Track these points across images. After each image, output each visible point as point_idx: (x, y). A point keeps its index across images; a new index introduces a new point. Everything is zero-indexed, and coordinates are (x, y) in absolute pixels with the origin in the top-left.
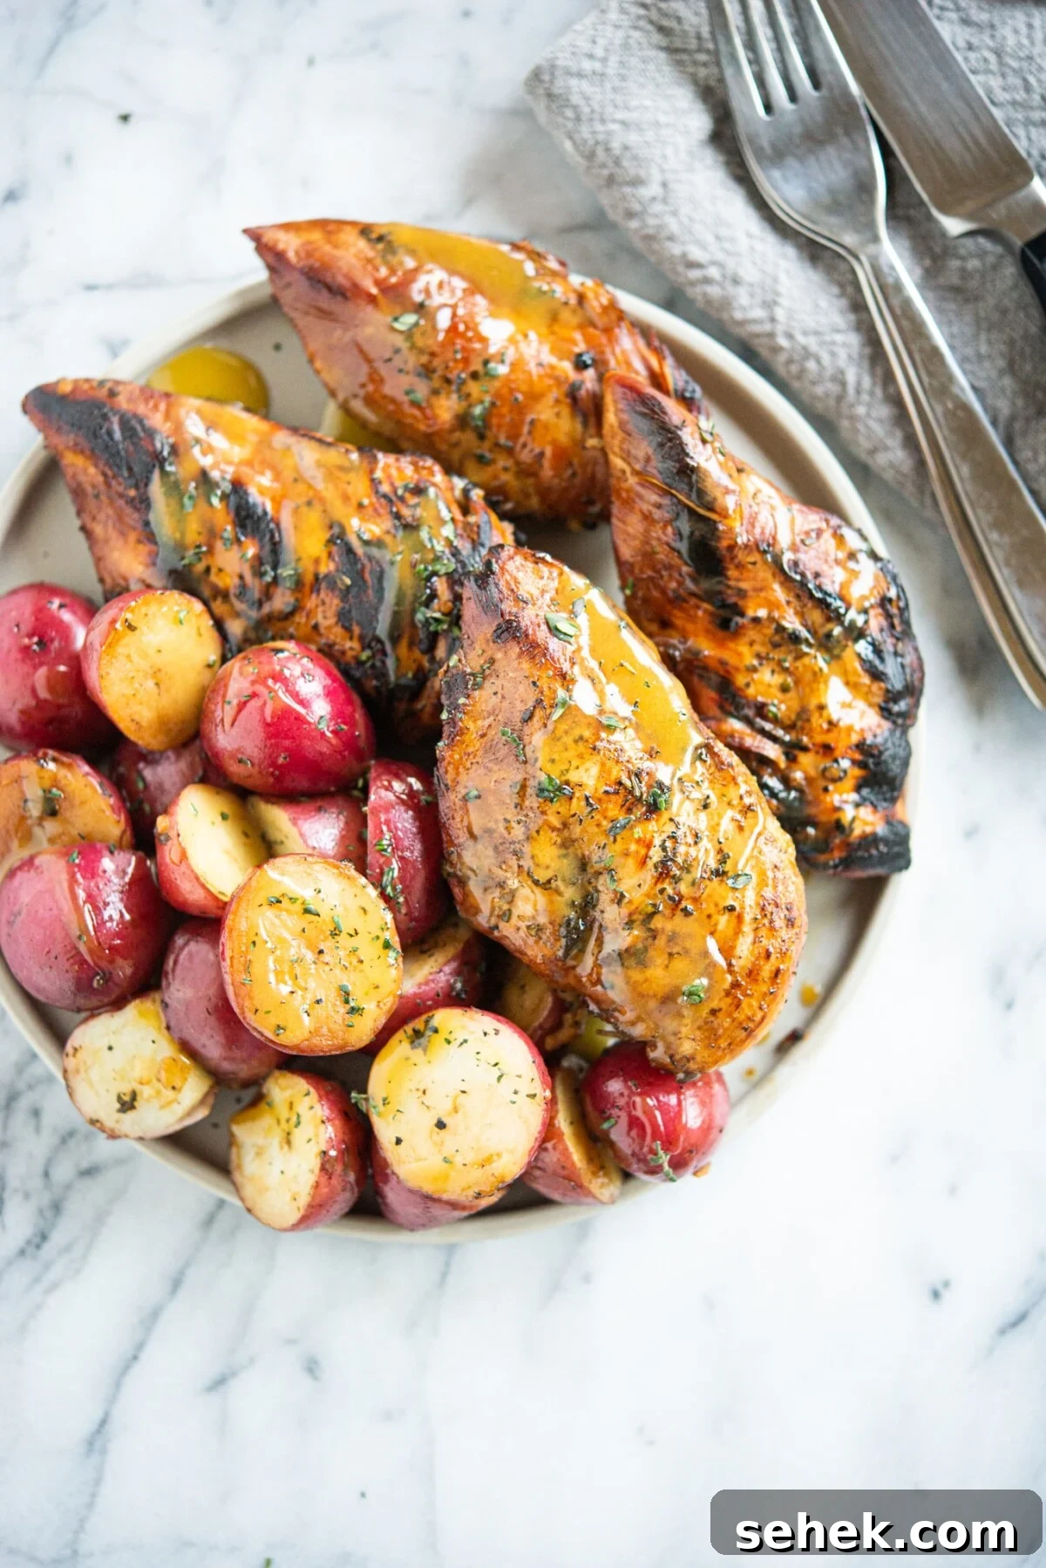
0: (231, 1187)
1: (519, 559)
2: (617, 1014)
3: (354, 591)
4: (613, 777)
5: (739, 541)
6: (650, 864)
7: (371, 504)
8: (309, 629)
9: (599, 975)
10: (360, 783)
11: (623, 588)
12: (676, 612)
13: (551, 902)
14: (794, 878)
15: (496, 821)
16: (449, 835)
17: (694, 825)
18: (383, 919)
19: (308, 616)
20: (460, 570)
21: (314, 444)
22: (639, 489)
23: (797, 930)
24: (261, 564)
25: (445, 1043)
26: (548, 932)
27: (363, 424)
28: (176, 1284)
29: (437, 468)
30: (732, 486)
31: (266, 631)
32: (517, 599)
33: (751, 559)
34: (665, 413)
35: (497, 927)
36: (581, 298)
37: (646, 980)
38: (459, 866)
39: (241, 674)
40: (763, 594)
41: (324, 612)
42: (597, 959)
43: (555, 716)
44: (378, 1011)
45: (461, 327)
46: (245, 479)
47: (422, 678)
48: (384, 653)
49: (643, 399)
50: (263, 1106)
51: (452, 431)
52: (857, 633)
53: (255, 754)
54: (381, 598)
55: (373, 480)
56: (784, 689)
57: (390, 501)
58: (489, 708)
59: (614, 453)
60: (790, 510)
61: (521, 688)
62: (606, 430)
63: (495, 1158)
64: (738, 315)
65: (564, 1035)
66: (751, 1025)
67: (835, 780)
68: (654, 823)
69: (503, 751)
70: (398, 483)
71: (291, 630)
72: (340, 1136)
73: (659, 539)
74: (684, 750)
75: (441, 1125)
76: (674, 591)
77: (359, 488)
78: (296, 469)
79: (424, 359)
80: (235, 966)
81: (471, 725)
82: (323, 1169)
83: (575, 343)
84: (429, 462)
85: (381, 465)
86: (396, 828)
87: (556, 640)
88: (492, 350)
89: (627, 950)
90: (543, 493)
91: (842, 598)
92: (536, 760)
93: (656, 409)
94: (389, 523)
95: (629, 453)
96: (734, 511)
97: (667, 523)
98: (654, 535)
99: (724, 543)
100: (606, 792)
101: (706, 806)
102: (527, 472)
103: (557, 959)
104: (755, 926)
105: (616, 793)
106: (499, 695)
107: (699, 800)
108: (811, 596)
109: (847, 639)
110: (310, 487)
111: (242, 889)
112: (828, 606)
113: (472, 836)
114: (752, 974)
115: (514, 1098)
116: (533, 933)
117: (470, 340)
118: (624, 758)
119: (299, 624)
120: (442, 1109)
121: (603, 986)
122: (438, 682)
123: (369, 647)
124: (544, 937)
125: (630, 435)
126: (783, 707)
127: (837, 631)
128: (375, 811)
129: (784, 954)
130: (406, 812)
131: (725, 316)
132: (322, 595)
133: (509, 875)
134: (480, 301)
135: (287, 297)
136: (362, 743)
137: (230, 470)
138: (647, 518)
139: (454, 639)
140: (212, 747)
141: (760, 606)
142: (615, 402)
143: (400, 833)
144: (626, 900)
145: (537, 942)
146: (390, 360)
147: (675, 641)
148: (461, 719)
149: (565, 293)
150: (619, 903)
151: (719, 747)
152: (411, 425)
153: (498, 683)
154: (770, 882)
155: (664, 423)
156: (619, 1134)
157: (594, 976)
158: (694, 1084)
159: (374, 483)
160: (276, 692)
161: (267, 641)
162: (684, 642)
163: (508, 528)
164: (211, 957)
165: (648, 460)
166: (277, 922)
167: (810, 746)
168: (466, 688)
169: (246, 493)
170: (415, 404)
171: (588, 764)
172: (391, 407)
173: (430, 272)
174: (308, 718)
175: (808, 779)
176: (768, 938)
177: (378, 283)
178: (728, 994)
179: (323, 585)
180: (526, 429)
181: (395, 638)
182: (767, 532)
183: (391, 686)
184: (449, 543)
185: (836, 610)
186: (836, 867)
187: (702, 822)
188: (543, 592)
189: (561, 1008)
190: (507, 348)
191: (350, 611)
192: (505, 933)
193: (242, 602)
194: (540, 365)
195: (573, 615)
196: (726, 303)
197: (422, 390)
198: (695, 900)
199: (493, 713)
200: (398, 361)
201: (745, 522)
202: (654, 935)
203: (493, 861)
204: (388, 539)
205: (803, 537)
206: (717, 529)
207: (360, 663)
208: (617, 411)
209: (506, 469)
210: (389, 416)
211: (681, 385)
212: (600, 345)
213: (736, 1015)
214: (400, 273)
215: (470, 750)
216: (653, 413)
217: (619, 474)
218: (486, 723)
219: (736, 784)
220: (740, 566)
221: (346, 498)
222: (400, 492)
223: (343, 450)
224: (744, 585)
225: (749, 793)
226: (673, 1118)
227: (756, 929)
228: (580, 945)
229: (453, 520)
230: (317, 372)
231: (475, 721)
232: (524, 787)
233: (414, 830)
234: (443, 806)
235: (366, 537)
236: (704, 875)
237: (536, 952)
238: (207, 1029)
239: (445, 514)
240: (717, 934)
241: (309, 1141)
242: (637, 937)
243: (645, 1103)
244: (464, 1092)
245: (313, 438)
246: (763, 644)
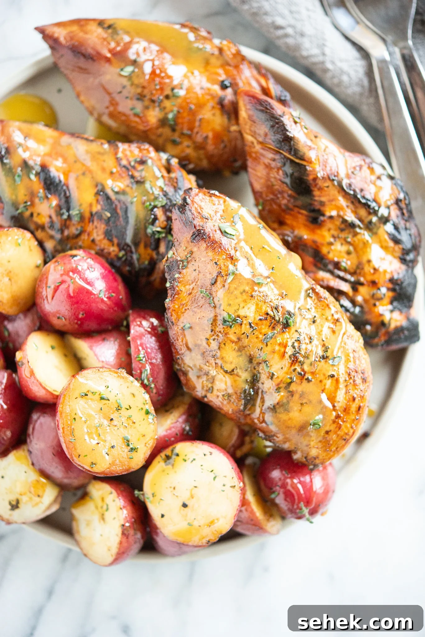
0: (74, 542)
1: (201, 195)
2: (275, 438)
3: (112, 219)
4: (263, 311)
5: (319, 175)
6: (287, 356)
7: (118, 172)
8: (89, 242)
9: (263, 417)
10: (125, 323)
11: (257, 205)
12: (287, 217)
13: (235, 381)
14: (364, 356)
15: (201, 340)
16: (175, 349)
17: (308, 333)
18: (144, 398)
19: (89, 235)
20: (169, 204)
21: (84, 142)
22: (262, 151)
23: (367, 384)
24: (61, 209)
25: (183, 461)
26: (234, 397)
27: (108, 129)
28: (50, 593)
29: (151, 149)
30: (313, 146)
31: (66, 245)
32: (202, 218)
33: (326, 184)
34: (273, 109)
35: (206, 396)
36: (221, 50)
37: (290, 419)
38: (182, 365)
39: (55, 270)
40: (334, 203)
41: (97, 232)
42: (262, 410)
43: (229, 280)
44: (146, 448)
45: (158, 72)
46: (48, 163)
47: (153, 264)
48: (131, 252)
49: (260, 102)
50: (88, 498)
51: (157, 128)
52: (385, 220)
53: (67, 314)
54: (127, 222)
55: (117, 158)
56: (349, 253)
57: (128, 169)
58: (192, 278)
59: (247, 133)
60: (344, 156)
61: (209, 266)
62: (241, 120)
63: (216, 521)
64: (305, 53)
65: (246, 448)
66: (347, 437)
67: (380, 299)
68: (287, 333)
69: (202, 302)
70: (131, 159)
71: (80, 243)
72: (131, 515)
73: (275, 178)
74: (300, 292)
75: (185, 506)
76: (286, 205)
77: (110, 163)
78: (75, 156)
79: (139, 90)
80: (65, 432)
81: (183, 289)
82: (123, 534)
83: (219, 75)
84: (147, 146)
85: (121, 149)
86: (147, 347)
87: (225, 238)
88: (176, 82)
89: (278, 403)
90: (210, 157)
91: (375, 200)
92: (221, 305)
93: (268, 107)
94: (128, 181)
95: (255, 132)
96: (315, 160)
97: (279, 169)
98: (272, 175)
99: (311, 177)
100: (260, 320)
101: (314, 322)
102: (199, 147)
103: (241, 411)
104: (346, 384)
105: (266, 319)
106: (197, 271)
107: (311, 319)
108: (360, 202)
109: (380, 223)
110: (83, 165)
111: (66, 389)
112: (369, 206)
113: (189, 349)
114: (346, 410)
115: (224, 488)
116: (226, 398)
117: (163, 78)
118: (268, 300)
119: (84, 240)
120: (185, 497)
121: (266, 423)
122: (163, 265)
123: (123, 249)
124: (232, 400)
125: (255, 122)
126: (349, 263)
127: (374, 219)
128: (134, 339)
129: (362, 397)
130: (151, 338)
131: (297, 54)
132: (95, 223)
133: (210, 368)
134: (167, 56)
135: (62, 63)
136: (124, 302)
137: (39, 160)
138: (268, 167)
139: (169, 241)
140: (42, 311)
141: (332, 209)
142: (245, 105)
143: (149, 350)
144: (275, 377)
145: (229, 403)
146: (120, 92)
147: (288, 232)
148: (177, 286)
149: (211, 49)
150: (272, 378)
151: (318, 289)
152: (134, 127)
153: (196, 264)
154: (352, 359)
155: (273, 114)
156: (280, 500)
157: (261, 418)
158: (318, 470)
159: (118, 160)
160: (75, 279)
161: (67, 251)
162: (293, 233)
163: (192, 178)
164: (53, 424)
165: (266, 135)
166: (86, 406)
167: (365, 282)
168: (179, 268)
169: (49, 171)
170: (136, 115)
171: (249, 305)
172: (123, 118)
173: (138, 42)
174: (94, 292)
175: (365, 301)
176: (353, 390)
177: (110, 51)
178: (334, 422)
179: (95, 218)
180: (197, 124)
181: (136, 244)
182: (333, 169)
183: (137, 269)
184: (162, 189)
185: (373, 208)
186: (382, 345)
187: (313, 331)
188: (216, 212)
189: (243, 434)
190: (183, 81)
191: (111, 231)
192: (211, 399)
193: (52, 230)
194: (202, 88)
195: (233, 224)
196: (297, 48)
197: (139, 107)
198: (313, 373)
199: (195, 281)
200: (125, 93)
201: (321, 164)
202: (292, 394)
203: (201, 361)
204: (128, 190)
205: (352, 170)
206: (306, 170)
207: (119, 259)
208: (247, 110)
209: (188, 147)
210: (123, 123)
211: (279, 93)
212: (233, 75)
213: (339, 433)
214: (122, 44)
215: (184, 302)
216: (266, 110)
217: (251, 144)
218: (191, 287)
219: (329, 308)
220: (320, 189)
221: (103, 169)
222: (133, 164)
223: (99, 143)
224: (323, 199)
225: (337, 312)
226: (309, 489)
227: (346, 386)
228: (252, 402)
229: (163, 176)
230: (82, 102)
231: (185, 286)
232: (215, 320)
233: (157, 347)
234: (171, 333)
235: (116, 189)
236: (317, 359)
237: (228, 408)
238: (54, 464)
239: (158, 174)
240: (326, 391)
241: (114, 518)
242: (283, 396)
243: (293, 482)
244: (196, 487)
245: (82, 138)
246: (335, 230)
